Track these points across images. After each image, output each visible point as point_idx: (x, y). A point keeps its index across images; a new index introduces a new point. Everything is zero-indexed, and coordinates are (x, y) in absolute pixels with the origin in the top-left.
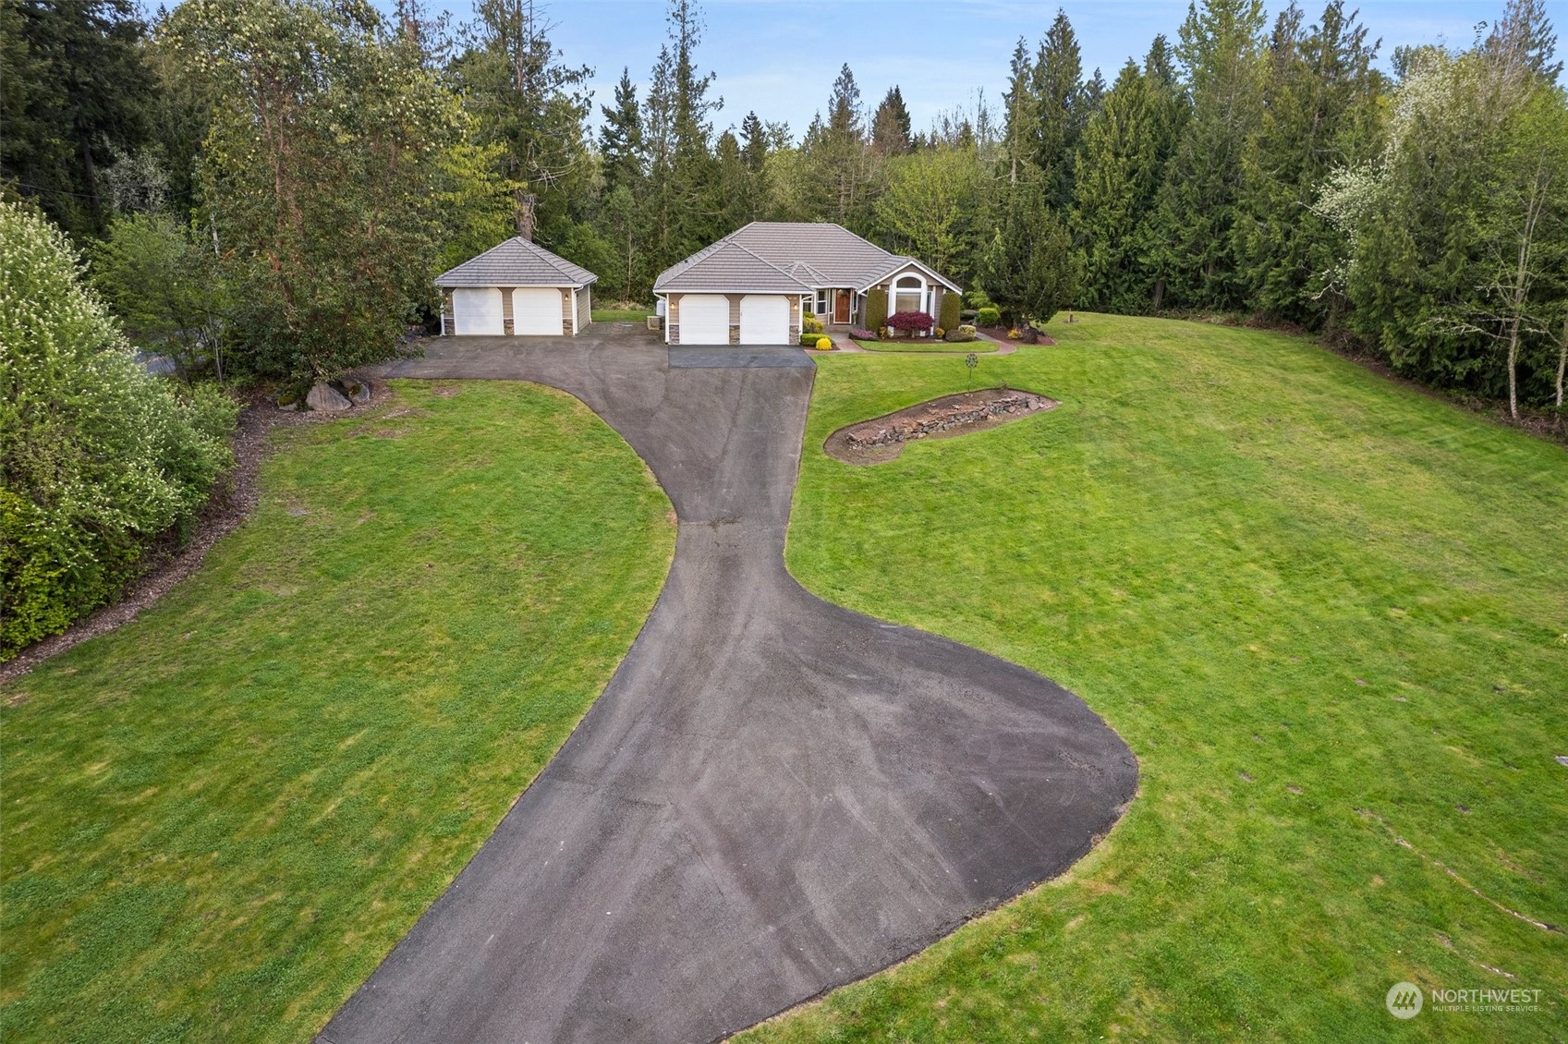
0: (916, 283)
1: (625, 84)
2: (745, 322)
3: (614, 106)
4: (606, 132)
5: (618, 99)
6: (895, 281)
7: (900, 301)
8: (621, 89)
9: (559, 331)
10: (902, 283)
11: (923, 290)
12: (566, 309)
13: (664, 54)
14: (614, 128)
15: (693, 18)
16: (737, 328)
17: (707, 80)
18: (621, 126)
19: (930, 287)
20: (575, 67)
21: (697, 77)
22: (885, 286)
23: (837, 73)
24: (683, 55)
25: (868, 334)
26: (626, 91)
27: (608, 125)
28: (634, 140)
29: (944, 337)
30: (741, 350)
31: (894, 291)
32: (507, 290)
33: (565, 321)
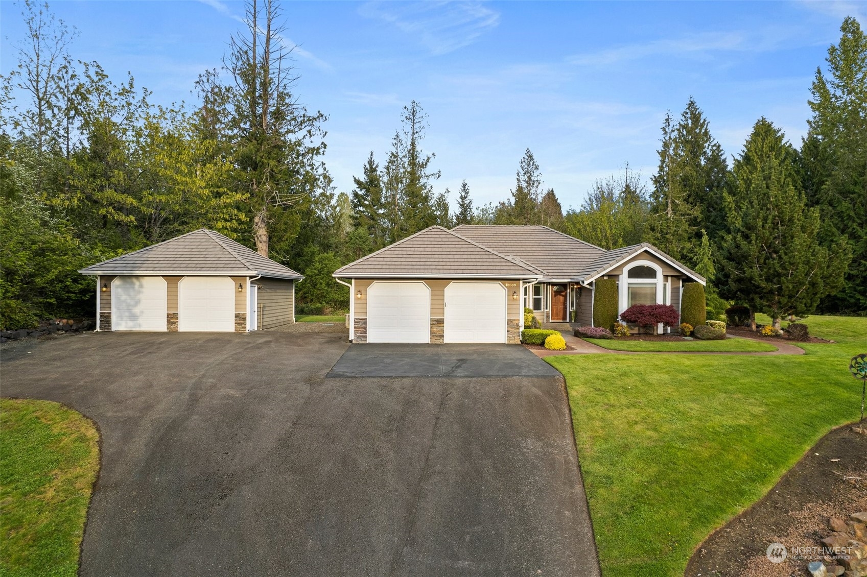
0: (651, 273)
1: (371, 162)
2: (449, 316)
3: (363, 178)
4: (356, 195)
5: (365, 173)
6: (626, 270)
7: (633, 294)
8: (368, 166)
9: (229, 327)
10: (634, 273)
11: (659, 280)
12: (239, 303)
13: (397, 136)
14: (361, 193)
15: (420, 120)
16: (440, 322)
17: (429, 158)
18: (368, 191)
19: (666, 277)
20: (312, 113)
21: (421, 159)
22: (613, 277)
23: (523, 155)
24: (413, 144)
25: (600, 331)
26: (371, 167)
27: (358, 190)
28: (376, 202)
29: (692, 334)
30: (445, 350)
31: (624, 281)
32: (173, 280)
33: (237, 316)
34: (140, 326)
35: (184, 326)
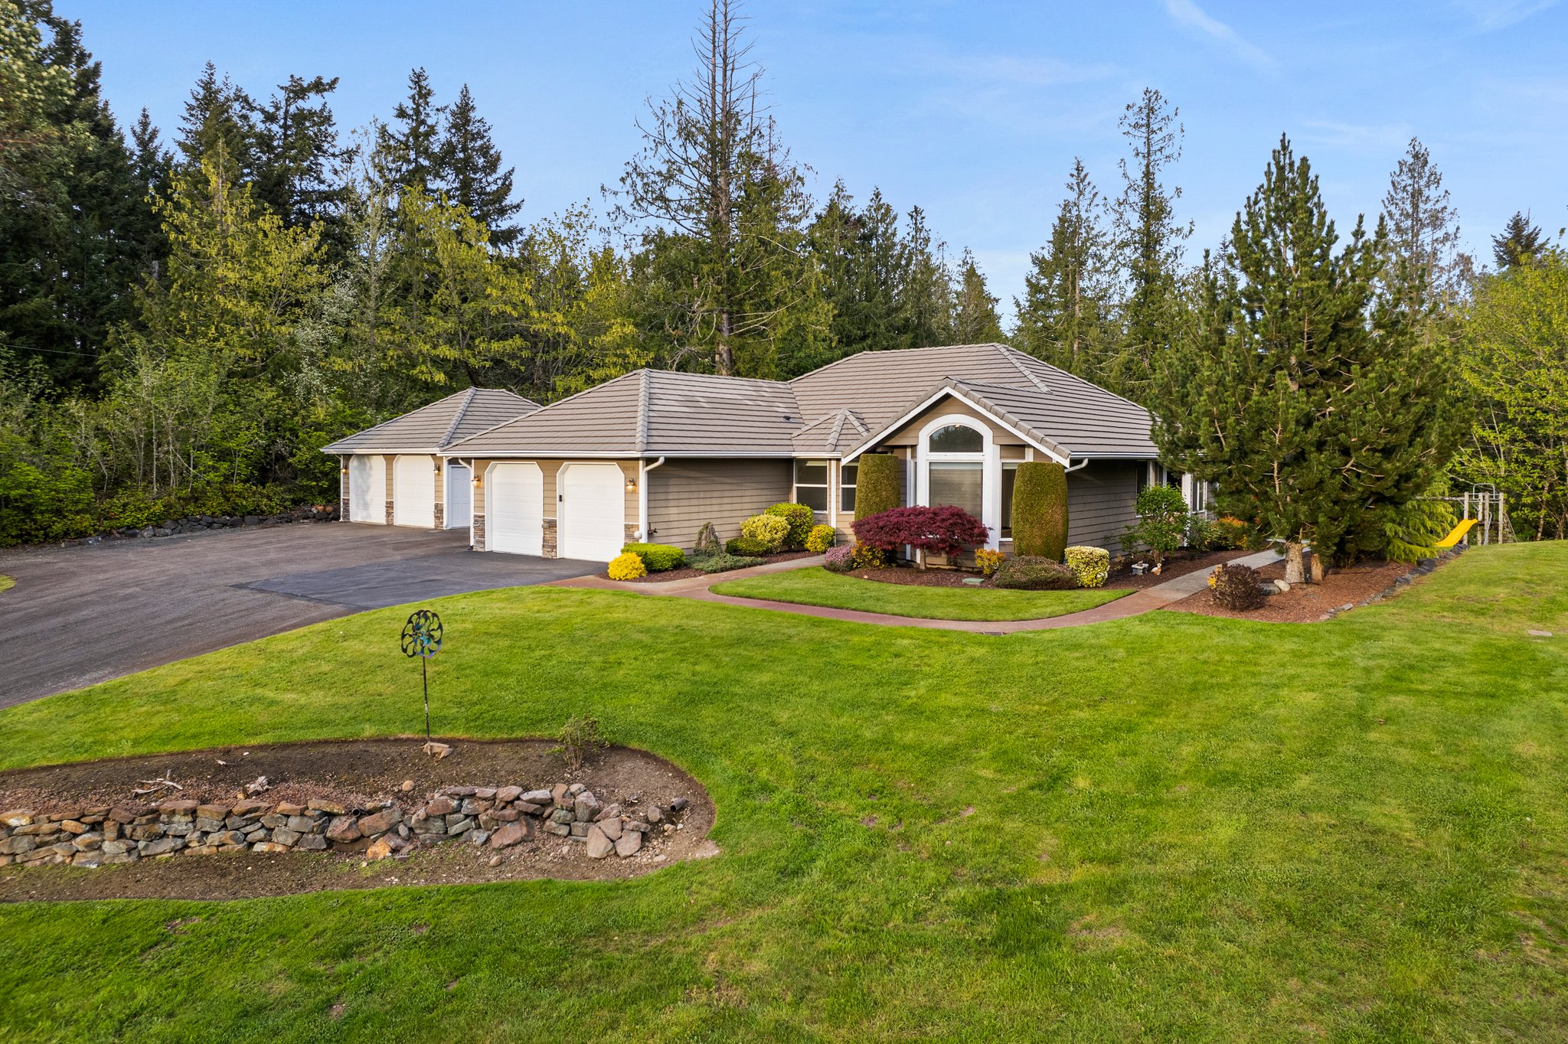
0: (975, 441)
6: (923, 437)
7: (937, 484)
9: (431, 521)
11: (987, 455)
12: (438, 490)
16: (553, 525)
29: (993, 574)
31: (924, 459)
32: (390, 458)
33: (436, 506)
34: (369, 516)
35: (401, 519)
